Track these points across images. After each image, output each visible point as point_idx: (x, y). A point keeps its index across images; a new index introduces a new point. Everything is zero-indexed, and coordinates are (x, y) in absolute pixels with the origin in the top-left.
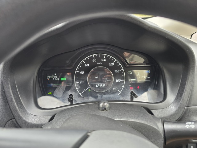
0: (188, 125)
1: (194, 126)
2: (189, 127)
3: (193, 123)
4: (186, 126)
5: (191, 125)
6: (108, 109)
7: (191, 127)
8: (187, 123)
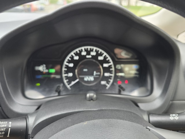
0: (172, 116)
1: (178, 118)
2: (173, 118)
3: (177, 115)
4: (170, 118)
5: (175, 116)
6: (95, 99)
7: (175, 118)
8: (171, 115)
